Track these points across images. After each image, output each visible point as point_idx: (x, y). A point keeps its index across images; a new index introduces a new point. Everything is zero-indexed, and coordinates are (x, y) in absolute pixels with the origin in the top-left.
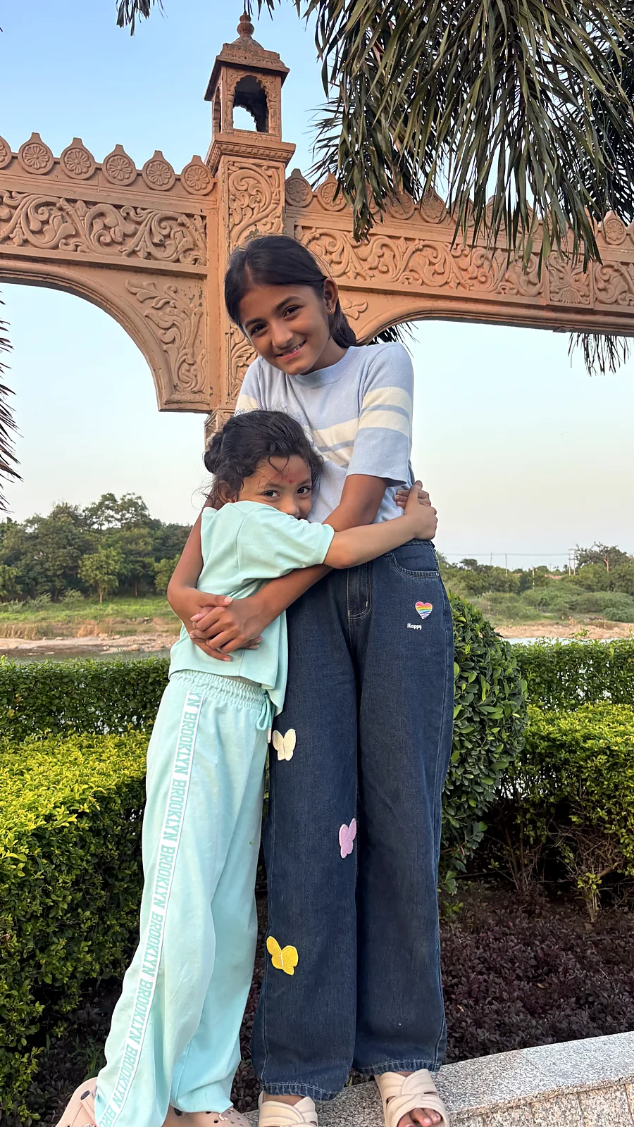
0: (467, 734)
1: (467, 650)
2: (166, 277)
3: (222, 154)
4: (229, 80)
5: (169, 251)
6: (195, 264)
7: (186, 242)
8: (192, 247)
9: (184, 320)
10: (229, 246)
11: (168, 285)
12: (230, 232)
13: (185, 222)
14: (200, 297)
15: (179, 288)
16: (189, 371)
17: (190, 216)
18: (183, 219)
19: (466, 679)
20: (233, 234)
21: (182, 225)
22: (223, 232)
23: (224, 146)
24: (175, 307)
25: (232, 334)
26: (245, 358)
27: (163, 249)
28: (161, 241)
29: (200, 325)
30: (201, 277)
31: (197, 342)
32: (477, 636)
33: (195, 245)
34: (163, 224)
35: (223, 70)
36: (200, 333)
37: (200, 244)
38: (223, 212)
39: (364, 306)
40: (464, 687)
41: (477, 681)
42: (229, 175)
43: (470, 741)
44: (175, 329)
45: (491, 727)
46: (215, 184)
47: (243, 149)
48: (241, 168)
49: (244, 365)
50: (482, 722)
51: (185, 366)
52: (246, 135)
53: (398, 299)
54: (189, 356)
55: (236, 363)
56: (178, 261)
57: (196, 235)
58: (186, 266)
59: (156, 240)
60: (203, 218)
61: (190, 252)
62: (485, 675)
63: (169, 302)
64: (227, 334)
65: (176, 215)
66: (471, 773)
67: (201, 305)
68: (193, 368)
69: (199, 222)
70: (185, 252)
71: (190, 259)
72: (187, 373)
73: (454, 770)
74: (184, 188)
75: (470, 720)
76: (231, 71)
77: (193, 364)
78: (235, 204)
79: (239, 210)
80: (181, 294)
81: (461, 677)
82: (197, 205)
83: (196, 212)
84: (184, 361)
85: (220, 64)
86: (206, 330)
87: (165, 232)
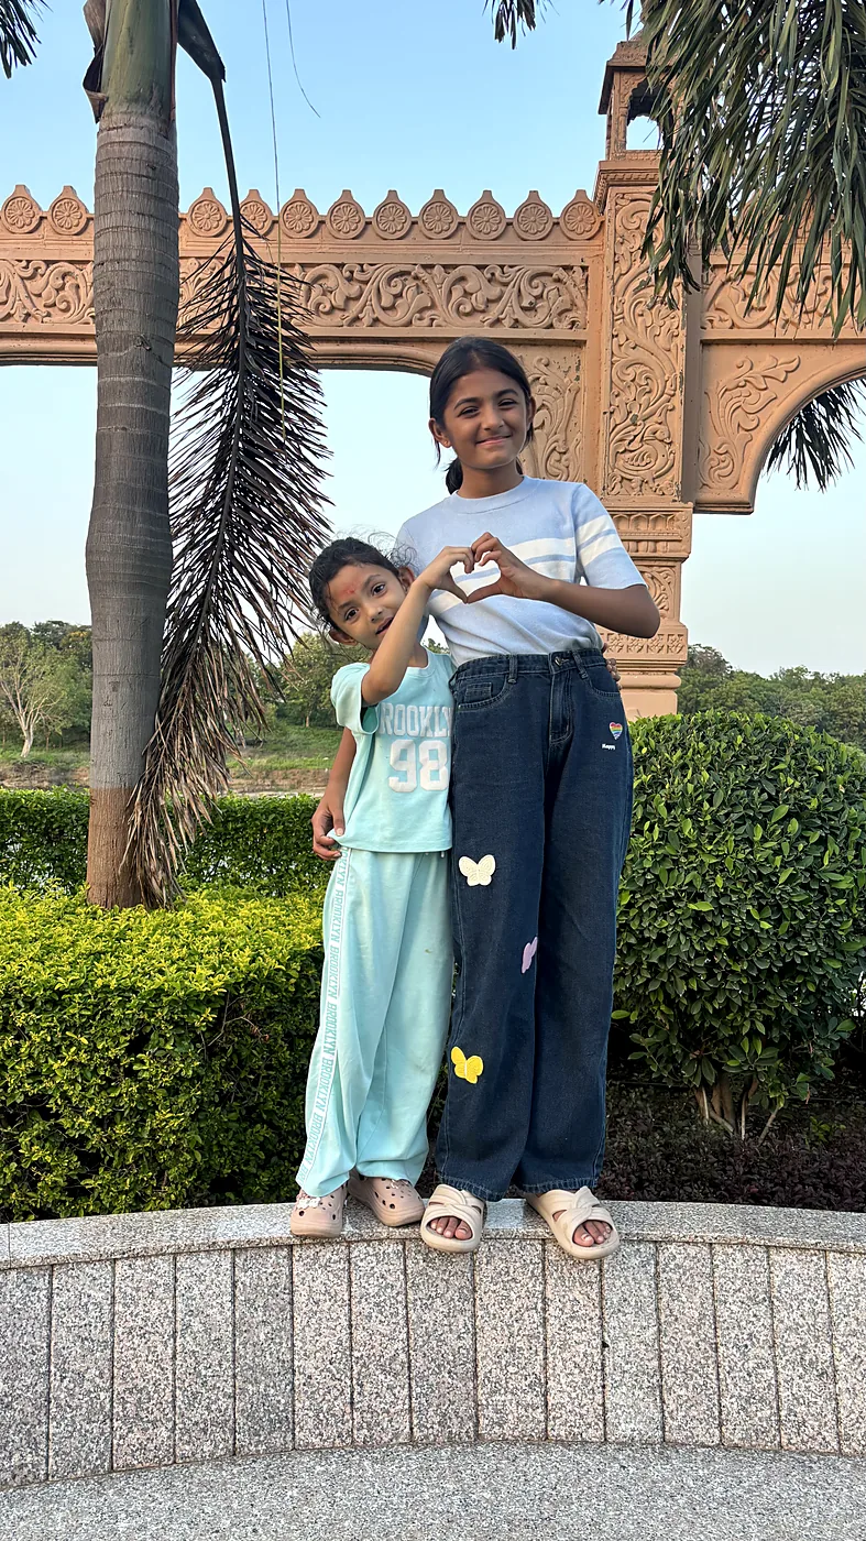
0: (801, 903)
1: (814, 804)
2: (536, 348)
3: (608, 186)
4: (623, 88)
5: (541, 315)
6: (571, 328)
7: (561, 302)
8: (569, 307)
9: (556, 399)
10: (613, 303)
11: (538, 358)
12: (614, 285)
13: (561, 277)
14: (578, 369)
15: (551, 360)
16: (559, 461)
17: (567, 268)
18: (560, 273)
19: (807, 839)
20: (618, 287)
21: (559, 280)
22: (608, 285)
23: (612, 176)
24: (546, 384)
25: (612, 413)
26: (627, 442)
27: (533, 313)
28: (531, 303)
29: (577, 404)
30: (580, 344)
31: (572, 424)
32: (836, 790)
33: (573, 304)
34: (535, 282)
35: (616, 77)
36: (575, 412)
37: (579, 302)
38: (609, 261)
39: (795, 364)
40: (801, 847)
41: (822, 841)
42: (617, 211)
43: (805, 912)
44: (545, 410)
45: (834, 899)
46: (602, 223)
47: (635, 175)
48: (632, 201)
49: (625, 451)
50: (822, 890)
51: (555, 456)
52: (641, 156)
54: (560, 443)
55: (616, 448)
56: (551, 326)
57: (575, 291)
58: (562, 332)
59: (525, 303)
60: (584, 269)
61: (564, 315)
62: (836, 836)
63: (538, 378)
64: (605, 413)
65: (550, 269)
66: (806, 950)
67: (578, 378)
68: (565, 457)
69: (578, 275)
70: (560, 314)
71: (566, 323)
72: (557, 464)
73: (782, 944)
74: (563, 232)
75: (805, 887)
76: (626, 77)
77: (565, 453)
78: (623, 248)
79: (627, 255)
80: (554, 367)
81: (802, 837)
82: (577, 253)
83: (576, 263)
84: (554, 449)
85: (612, 70)
86: (582, 411)
87: (537, 292)
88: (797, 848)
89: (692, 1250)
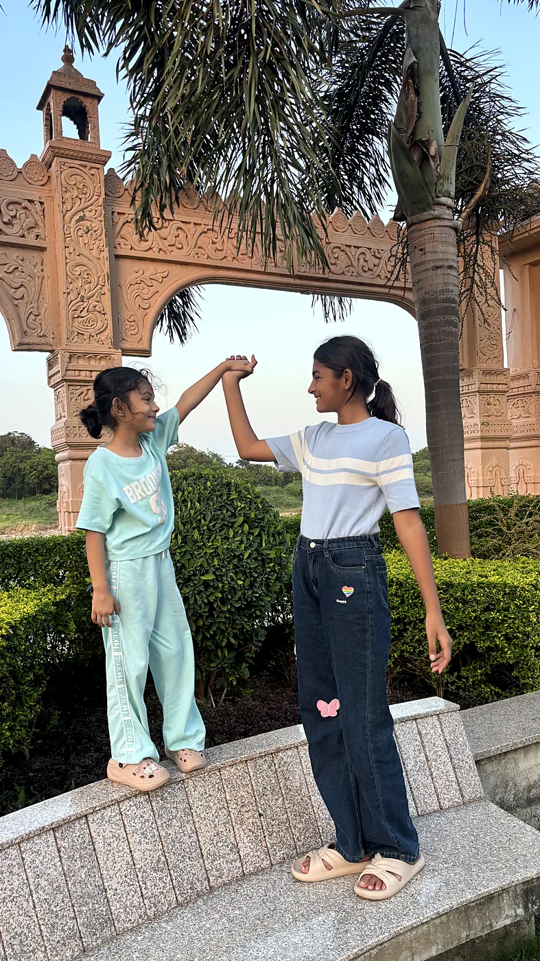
0: (254, 568)
1: (253, 516)
2: (14, 249)
3: (55, 156)
4: (58, 99)
5: (16, 229)
6: (37, 239)
7: (29, 222)
8: (34, 226)
9: (30, 282)
10: (64, 227)
11: (16, 255)
12: (64, 217)
13: (28, 206)
14: (42, 264)
15: (25, 257)
16: (35, 320)
17: (31, 201)
18: (26, 204)
19: (253, 534)
20: (66, 217)
21: (25, 208)
22: (59, 217)
23: (57, 150)
24: (23, 272)
25: (68, 293)
26: (79, 311)
27: (11, 226)
28: (9, 220)
29: (43, 286)
30: (43, 249)
31: (41, 298)
32: (258, 507)
33: (36, 224)
34: (11, 207)
35: (53, 92)
36: (42, 292)
37: (41, 225)
38: (58, 200)
39: (166, 273)
40: (251, 538)
41: (259, 535)
42: (61, 172)
43: (256, 572)
44: (23, 288)
45: (268, 563)
46: (49, 177)
47: (71, 153)
48: (70, 168)
49: (79, 316)
50: (263, 560)
51: (32, 317)
52: (73, 142)
53: (191, 268)
54: (35, 309)
55: (73, 315)
56: (23, 236)
57: (37, 217)
58: (30, 240)
59: (5, 220)
60: (42, 203)
61: (32, 230)
62: (264, 531)
63: (17, 268)
64: (64, 293)
65: (20, 201)
66: (257, 593)
67: (42, 270)
68: (38, 318)
69: (38, 207)
70: (29, 229)
71: (33, 236)
72: (34, 322)
73: (246, 591)
74: (25, 179)
75: (256, 559)
76: (59, 93)
77: (38, 315)
78: (67, 195)
79: (70, 200)
80: (26, 262)
81: (249, 533)
82: (35, 193)
83: (36, 198)
84: (31, 313)
85: (50, 87)
86: (47, 290)
87: (13, 213)
88: (249, 539)
89: (289, 753)
